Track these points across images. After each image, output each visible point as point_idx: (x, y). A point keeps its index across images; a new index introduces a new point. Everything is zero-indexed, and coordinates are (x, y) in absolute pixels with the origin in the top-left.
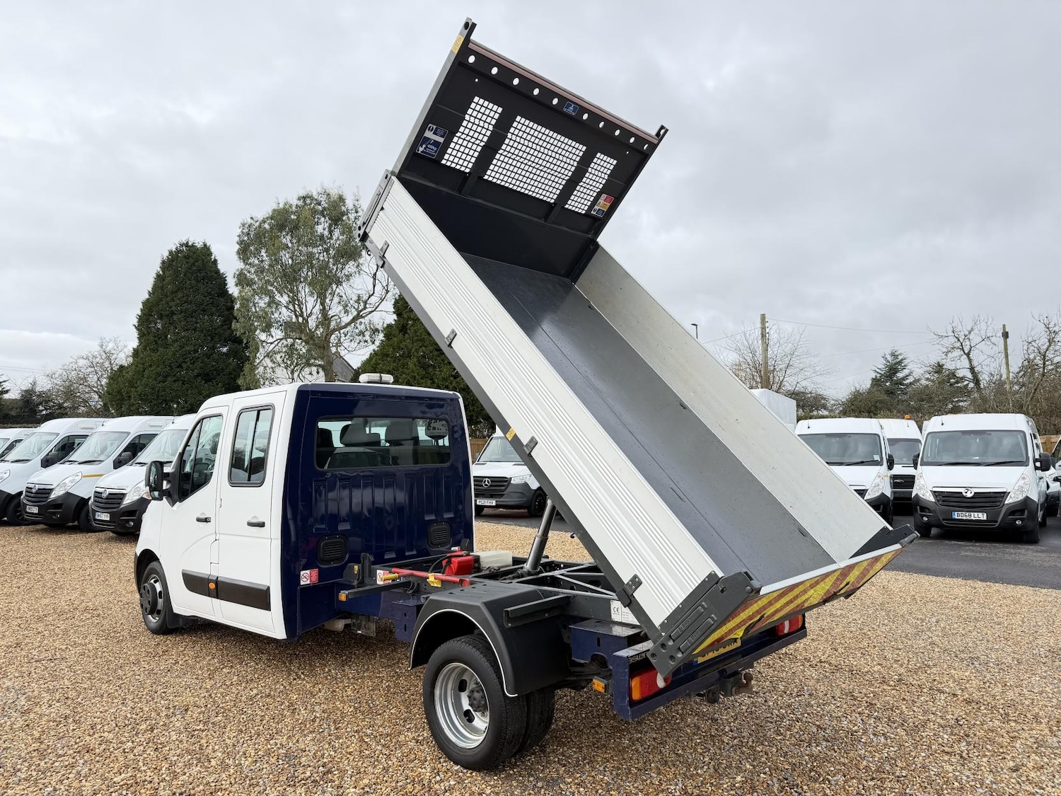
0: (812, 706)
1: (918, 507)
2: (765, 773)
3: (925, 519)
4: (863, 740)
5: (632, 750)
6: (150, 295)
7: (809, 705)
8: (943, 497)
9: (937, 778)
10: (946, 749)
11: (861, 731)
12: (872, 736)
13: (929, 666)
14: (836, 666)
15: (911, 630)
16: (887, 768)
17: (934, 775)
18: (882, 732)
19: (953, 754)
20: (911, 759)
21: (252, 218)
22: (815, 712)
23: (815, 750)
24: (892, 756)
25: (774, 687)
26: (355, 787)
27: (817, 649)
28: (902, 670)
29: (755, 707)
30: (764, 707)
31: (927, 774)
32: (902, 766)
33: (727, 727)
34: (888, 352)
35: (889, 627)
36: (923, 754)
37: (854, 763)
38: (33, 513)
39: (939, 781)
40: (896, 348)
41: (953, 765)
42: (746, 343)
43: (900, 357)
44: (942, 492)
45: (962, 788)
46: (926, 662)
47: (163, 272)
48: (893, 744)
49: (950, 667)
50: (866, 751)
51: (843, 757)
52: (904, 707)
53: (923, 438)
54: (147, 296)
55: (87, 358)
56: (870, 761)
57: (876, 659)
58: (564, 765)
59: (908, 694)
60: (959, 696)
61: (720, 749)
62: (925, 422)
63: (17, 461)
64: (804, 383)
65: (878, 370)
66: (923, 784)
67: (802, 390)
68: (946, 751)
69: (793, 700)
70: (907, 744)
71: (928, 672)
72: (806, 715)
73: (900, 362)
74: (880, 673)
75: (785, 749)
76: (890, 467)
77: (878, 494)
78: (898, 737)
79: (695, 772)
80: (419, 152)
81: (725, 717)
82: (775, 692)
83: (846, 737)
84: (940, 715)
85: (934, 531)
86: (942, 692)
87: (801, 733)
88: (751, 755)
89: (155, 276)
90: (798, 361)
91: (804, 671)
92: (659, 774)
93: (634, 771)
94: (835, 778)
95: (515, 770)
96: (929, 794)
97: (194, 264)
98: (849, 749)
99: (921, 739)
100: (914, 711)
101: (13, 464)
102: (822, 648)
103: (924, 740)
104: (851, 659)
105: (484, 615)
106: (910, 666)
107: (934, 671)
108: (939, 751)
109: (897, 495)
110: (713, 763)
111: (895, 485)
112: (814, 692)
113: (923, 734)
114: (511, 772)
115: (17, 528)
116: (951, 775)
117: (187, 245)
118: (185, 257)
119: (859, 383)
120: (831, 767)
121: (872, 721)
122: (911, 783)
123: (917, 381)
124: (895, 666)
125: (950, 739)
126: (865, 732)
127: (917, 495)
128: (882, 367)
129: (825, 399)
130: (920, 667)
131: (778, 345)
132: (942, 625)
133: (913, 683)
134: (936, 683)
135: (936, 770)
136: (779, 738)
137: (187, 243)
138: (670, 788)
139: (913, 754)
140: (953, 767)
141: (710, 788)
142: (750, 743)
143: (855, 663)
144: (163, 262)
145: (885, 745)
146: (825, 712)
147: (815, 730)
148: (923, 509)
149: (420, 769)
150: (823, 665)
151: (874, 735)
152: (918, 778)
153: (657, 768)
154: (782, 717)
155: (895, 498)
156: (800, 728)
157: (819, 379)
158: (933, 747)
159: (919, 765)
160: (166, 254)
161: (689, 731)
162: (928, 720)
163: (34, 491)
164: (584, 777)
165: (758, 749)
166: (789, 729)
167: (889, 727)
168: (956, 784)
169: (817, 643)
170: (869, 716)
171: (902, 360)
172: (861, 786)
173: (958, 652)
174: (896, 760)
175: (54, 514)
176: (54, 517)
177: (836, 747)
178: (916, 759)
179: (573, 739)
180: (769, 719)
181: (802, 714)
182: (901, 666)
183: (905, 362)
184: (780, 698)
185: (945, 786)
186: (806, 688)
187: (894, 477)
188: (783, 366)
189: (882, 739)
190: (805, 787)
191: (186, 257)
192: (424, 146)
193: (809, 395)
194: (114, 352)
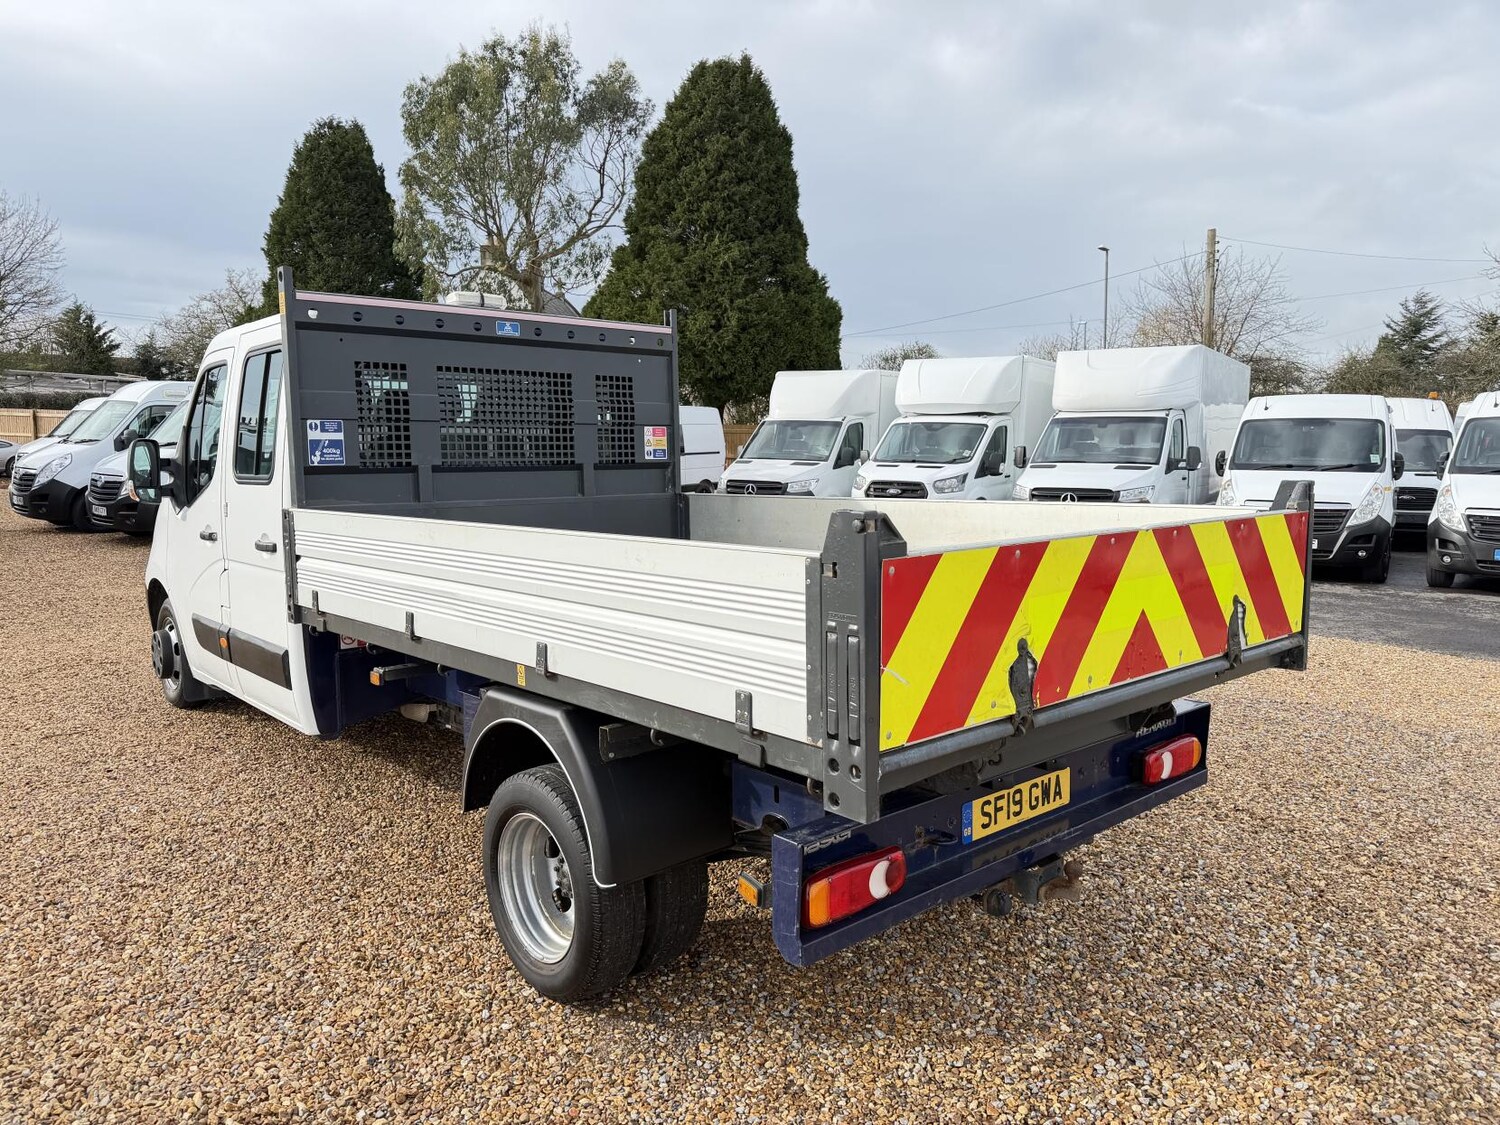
0: (1207, 901)
1: (1437, 540)
2: (1093, 1045)
3: (1447, 559)
4: (1295, 982)
5: (854, 974)
6: (281, 204)
7: (1201, 898)
8: (1483, 524)
9: (1439, 1081)
10: (1461, 1014)
11: (1295, 960)
12: (1314, 974)
13: (1435, 828)
14: (1262, 819)
15: (1405, 755)
16: (1338, 1051)
17: (1433, 1072)
18: (1334, 965)
19: (1474, 1025)
20: (1387, 1031)
21: (423, 79)
22: (1211, 913)
23: (1200, 997)
24: (1349, 1022)
25: (1143, 857)
26: (332, 1024)
27: (1233, 783)
28: (1385, 834)
29: (1101, 896)
30: (1117, 898)
31: (1418, 1070)
32: (1368, 1047)
33: (1041, 937)
34: (1411, 296)
35: (1368, 747)
36: (1413, 1022)
37: (1273, 1032)
38: (101, 516)
39: (1441, 1088)
40: (1426, 291)
41: (1472, 1052)
42: (1185, 279)
43: (1430, 306)
44: (1482, 517)
45: (1489, 1110)
46: (1431, 821)
47: (299, 167)
48: (1355, 994)
49: (1475, 831)
50: (1299, 1007)
51: (1252, 1017)
52: (1382, 913)
53: (1457, 430)
54: (277, 205)
55: (212, 300)
56: (1303, 1032)
57: (1339, 808)
58: (722, 1000)
59: (1392, 884)
60: (1491, 896)
61: (1018, 983)
62: (1462, 406)
63: (83, 441)
64: (1268, 344)
65: (1392, 325)
66: (1407, 1095)
67: (1267, 355)
68: (1460, 1017)
69: (1173, 887)
70: (1381, 997)
71: (1434, 840)
72: (1193, 919)
73: (1430, 312)
74: (1343, 838)
75: (1142, 992)
76: (1396, 475)
77: (1369, 518)
78: (1365, 979)
79: (958, 1033)
80: (316, 464)
81: (1040, 914)
82: (1143, 868)
83: (1264, 972)
84: (1453, 933)
85: (1458, 578)
86: (1458, 884)
87: (1178, 957)
88: (1075, 1000)
89: (287, 173)
90: (1264, 310)
91: (1204, 826)
92: (890, 1031)
93: (846, 1020)
94: (1228, 1068)
95: (629, 1005)
96: (1419, 1119)
97: (342, 154)
98: (1266, 999)
99: (1411, 987)
100: (1402, 923)
101: (77, 445)
102: (1242, 783)
103: (1417, 989)
104: (1292, 807)
105: (564, 734)
106: (1400, 827)
107: (1445, 837)
108: (1445, 1017)
109: (1401, 520)
110: (998, 1014)
111: (1400, 504)
112: (1215, 870)
113: (1415, 975)
114: (621, 1009)
115: (87, 536)
116: (1467, 1075)
117: (330, 125)
118: (329, 144)
119: (1357, 346)
120: (1225, 1039)
121: (1318, 939)
122: (1384, 1089)
123: (1454, 343)
124: (1372, 824)
125: (1470, 991)
126: (1302, 964)
127: (1437, 521)
128: (1399, 318)
129: (1299, 369)
130: (1418, 830)
131: (1236, 282)
132: (1465, 748)
133: (1404, 861)
134: (1448, 864)
135: (1436, 1061)
136: (1135, 965)
137: (331, 122)
138: (903, 1068)
139: (1393, 1021)
140: (1473, 1057)
141: (979, 1072)
142: (1077, 974)
143: (1298, 816)
144: (298, 153)
145: (1339, 996)
146: (1230, 917)
147: (1205, 953)
148: (1444, 543)
149: (462, 992)
150: (1240, 815)
151: (1320, 971)
152: (1397, 1076)
153: (892, 1019)
154: (1147, 921)
155: (1398, 525)
156: (1177, 947)
157: (1293, 338)
158: (1435, 1007)
159: (1403, 1048)
160: (301, 140)
161: (969, 939)
162: (1428, 945)
163: (99, 484)
164: (748, 1029)
165: (1090, 987)
166: (1156, 949)
167: (1349, 956)
168: (1478, 1099)
169: (1234, 772)
170: (1313, 929)
171: (1432, 309)
172: (1279, 1092)
173: (1492, 803)
174: (1356, 1033)
175: (128, 517)
176: (128, 522)
177: (1240, 995)
178: (1398, 1033)
179: (755, 941)
180: (1121, 924)
181: (1186, 917)
182: (1384, 824)
183: (1439, 312)
184: (1151, 880)
185: (1453, 1104)
186: (1201, 862)
187: (1402, 491)
188: (1240, 317)
189: (1334, 982)
190: (1166, 1084)
191: (332, 145)
192: (318, 453)
193: (1276, 364)
194: (249, 290)
